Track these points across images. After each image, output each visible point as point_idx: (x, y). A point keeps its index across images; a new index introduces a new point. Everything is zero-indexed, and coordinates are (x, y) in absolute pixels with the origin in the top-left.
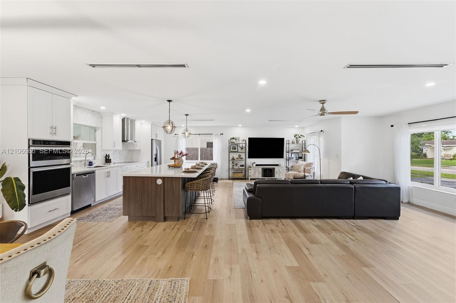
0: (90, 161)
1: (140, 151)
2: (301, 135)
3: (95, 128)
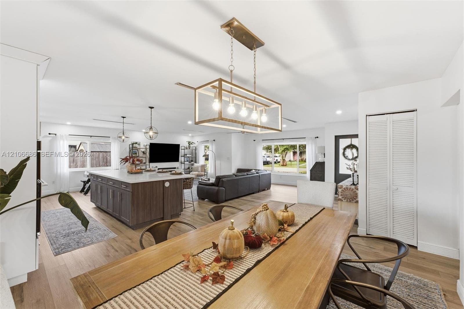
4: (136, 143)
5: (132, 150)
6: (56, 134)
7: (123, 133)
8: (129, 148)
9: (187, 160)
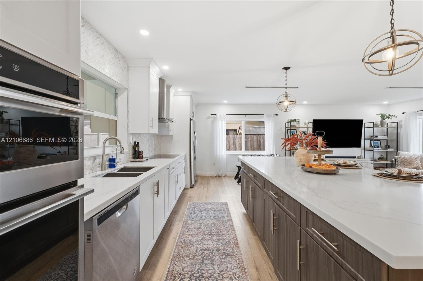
0: (111, 157)
1: (173, 136)
2: (390, 115)
3: (116, 89)
4: (295, 121)
5: (289, 131)
6: (216, 115)
7: (286, 96)
8: (286, 128)
9: (377, 144)
